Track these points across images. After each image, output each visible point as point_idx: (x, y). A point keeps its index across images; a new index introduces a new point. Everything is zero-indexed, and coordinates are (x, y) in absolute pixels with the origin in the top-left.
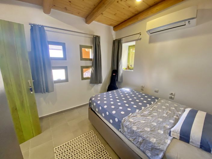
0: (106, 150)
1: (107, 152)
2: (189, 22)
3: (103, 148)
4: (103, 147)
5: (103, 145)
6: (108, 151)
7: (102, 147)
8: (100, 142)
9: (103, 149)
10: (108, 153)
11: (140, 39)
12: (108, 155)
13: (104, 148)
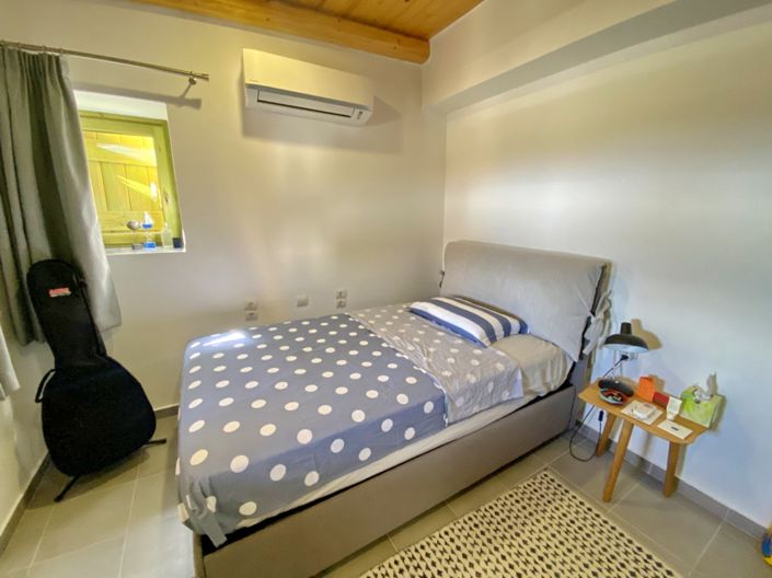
0: (413, 549)
1: (418, 547)
2: (361, 113)
3: (403, 559)
4: (398, 558)
5: (392, 560)
6: (417, 543)
7: (401, 562)
8: (376, 570)
9: (407, 561)
10: (424, 543)
11: (196, 104)
12: (428, 544)
13: (403, 554)
